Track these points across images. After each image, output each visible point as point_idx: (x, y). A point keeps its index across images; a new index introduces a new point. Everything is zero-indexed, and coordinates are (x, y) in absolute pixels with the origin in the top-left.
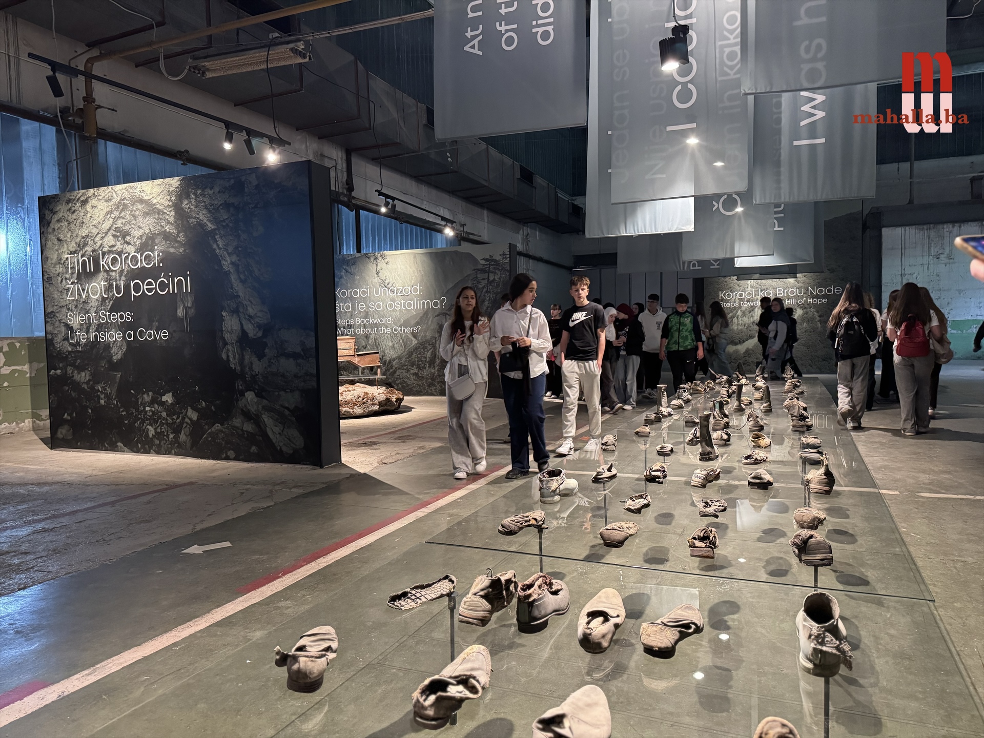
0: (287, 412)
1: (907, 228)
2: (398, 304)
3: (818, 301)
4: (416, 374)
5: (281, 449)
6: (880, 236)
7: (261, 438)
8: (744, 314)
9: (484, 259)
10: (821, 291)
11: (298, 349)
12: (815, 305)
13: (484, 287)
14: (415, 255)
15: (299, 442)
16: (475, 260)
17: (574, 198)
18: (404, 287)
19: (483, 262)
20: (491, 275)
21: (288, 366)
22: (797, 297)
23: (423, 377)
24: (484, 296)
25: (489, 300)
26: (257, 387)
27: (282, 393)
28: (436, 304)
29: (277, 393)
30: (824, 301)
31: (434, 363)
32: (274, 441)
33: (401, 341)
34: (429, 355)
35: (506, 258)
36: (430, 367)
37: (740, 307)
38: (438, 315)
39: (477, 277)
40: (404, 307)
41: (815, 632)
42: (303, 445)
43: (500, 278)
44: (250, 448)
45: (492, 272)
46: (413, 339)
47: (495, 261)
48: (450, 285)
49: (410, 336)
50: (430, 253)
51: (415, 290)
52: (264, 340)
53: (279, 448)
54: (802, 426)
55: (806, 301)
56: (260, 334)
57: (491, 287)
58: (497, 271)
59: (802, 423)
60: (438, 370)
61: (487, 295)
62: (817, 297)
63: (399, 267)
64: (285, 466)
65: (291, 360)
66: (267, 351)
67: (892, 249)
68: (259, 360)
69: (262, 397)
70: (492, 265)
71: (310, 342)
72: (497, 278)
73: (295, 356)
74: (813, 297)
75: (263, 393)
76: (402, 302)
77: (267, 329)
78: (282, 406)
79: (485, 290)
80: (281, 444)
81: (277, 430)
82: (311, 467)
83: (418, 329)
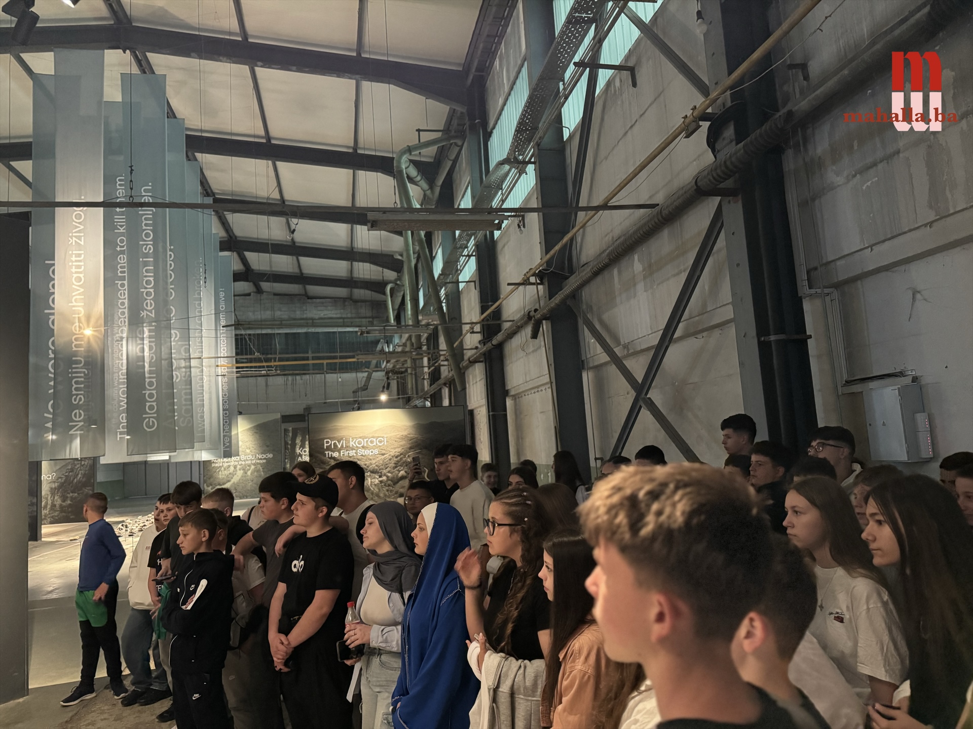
3: (261, 461)
8: (225, 469)
12: (260, 464)
22: (251, 460)
30: (265, 461)
37: (223, 466)
62: (261, 459)
74: (259, 459)
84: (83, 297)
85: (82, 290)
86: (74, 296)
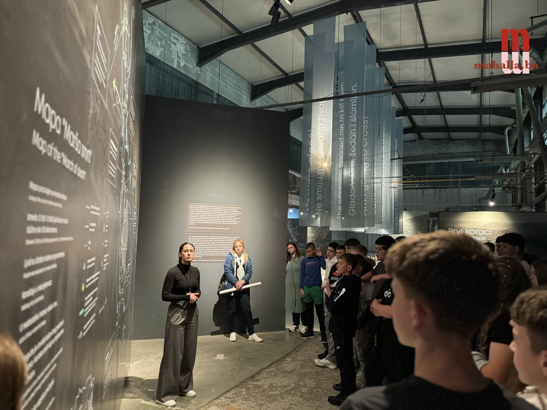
38: (312, 238)
48: (315, 231)
84: (323, 147)
85: (322, 144)
86: (319, 147)
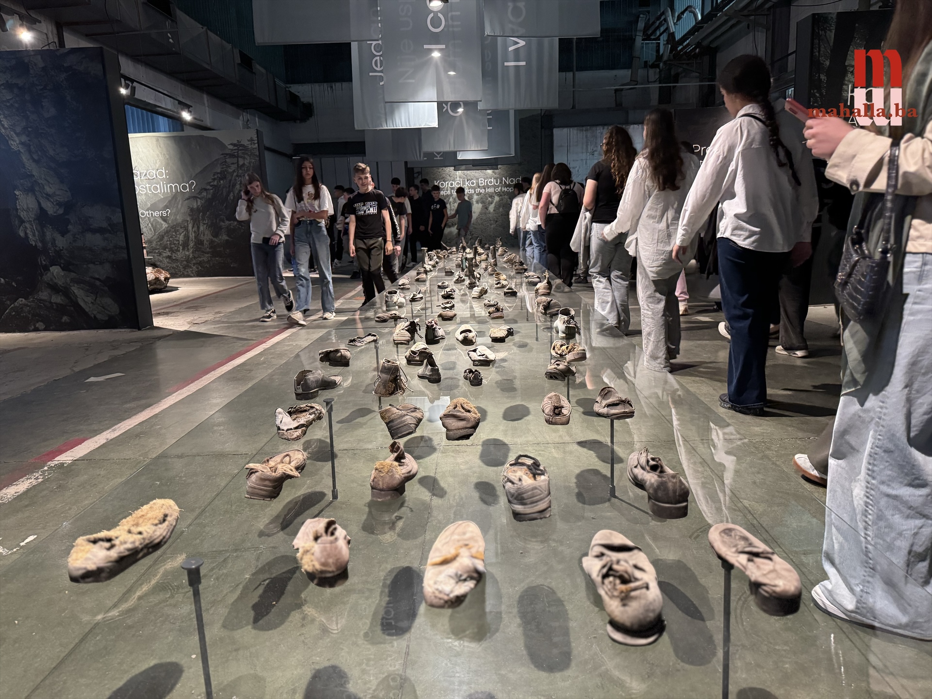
0: (98, 283)
1: (571, 129)
2: (143, 187)
4: (169, 257)
5: (95, 316)
6: (552, 135)
7: (72, 308)
9: (231, 144)
10: (512, 181)
11: (105, 225)
13: (234, 171)
14: (158, 138)
15: (114, 308)
16: (222, 146)
17: (288, 85)
18: (147, 170)
19: (231, 147)
20: (240, 159)
21: (95, 240)
22: (495, 187)
23: (177, 260)
24: (235, 180)
25: (241, 183)
26: (62, 261)
27: (91, 266)
28: (184, 187)
29: (85, 266)
31: (188, 246)
32: (87, 310)
33: (150, 225)
34: (181, 238)
35: (254, 144)
36: (183, 249)
38: (188, 199)
39: (226, 162)
40: (150, 190)
41: (566, 319)
42: (118, 311)
43: (250, 163)
44: (62, 318)
45: (241, 157)
46: (163, 222)
47: (243, 146)
48: (199, 169)
49: (160, 220)
50: (174, 137)
51: (161, 174)
52: (67, 217)
53: (93, 316)
54: (522, 269)
55: (501, 190)
56: (61, 211)
57: (240, 171)
58: (246, 156)
59: (521, 267)
60: (193, 253)
61: (239, 179)
62: (509, 186)
63: (140, 150)
64: (101, 331)
65: (98, 236)
66: (70, 227)
67: (561, 146)
68: (63, 236)
69: (70, 271)
70: (241, 150)
71: (117, 218)
72: (246, 162)
73: (101, 231)
75: (71, 267)
76: (147, 185)
77: (68, 207)
78: (92, 277)
79: (235, 174)
80: (95, 312)
81: (89, 300)
82: (129, 330)
83: (167, 213)
